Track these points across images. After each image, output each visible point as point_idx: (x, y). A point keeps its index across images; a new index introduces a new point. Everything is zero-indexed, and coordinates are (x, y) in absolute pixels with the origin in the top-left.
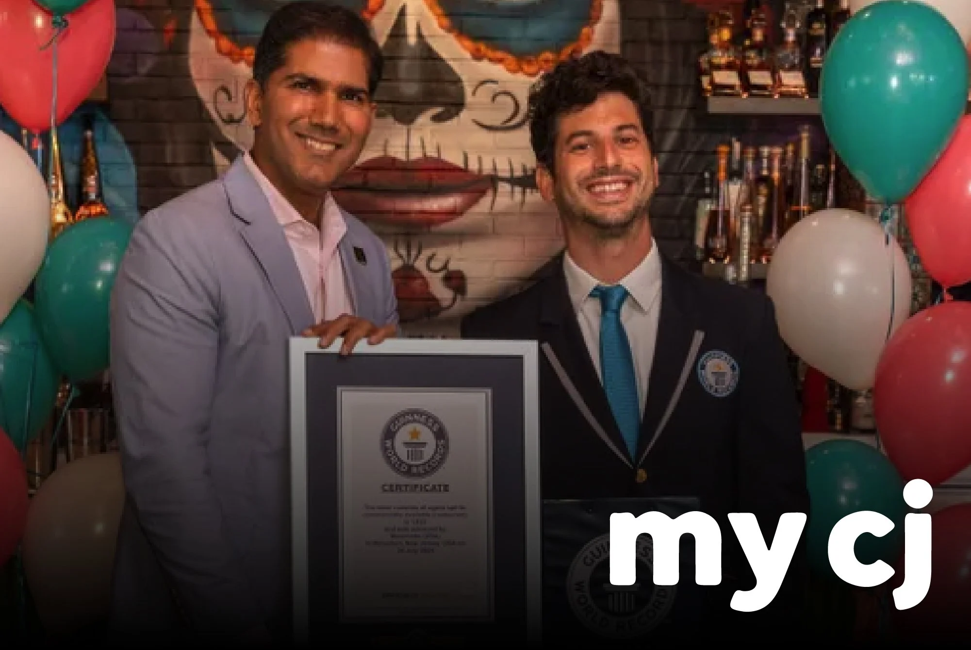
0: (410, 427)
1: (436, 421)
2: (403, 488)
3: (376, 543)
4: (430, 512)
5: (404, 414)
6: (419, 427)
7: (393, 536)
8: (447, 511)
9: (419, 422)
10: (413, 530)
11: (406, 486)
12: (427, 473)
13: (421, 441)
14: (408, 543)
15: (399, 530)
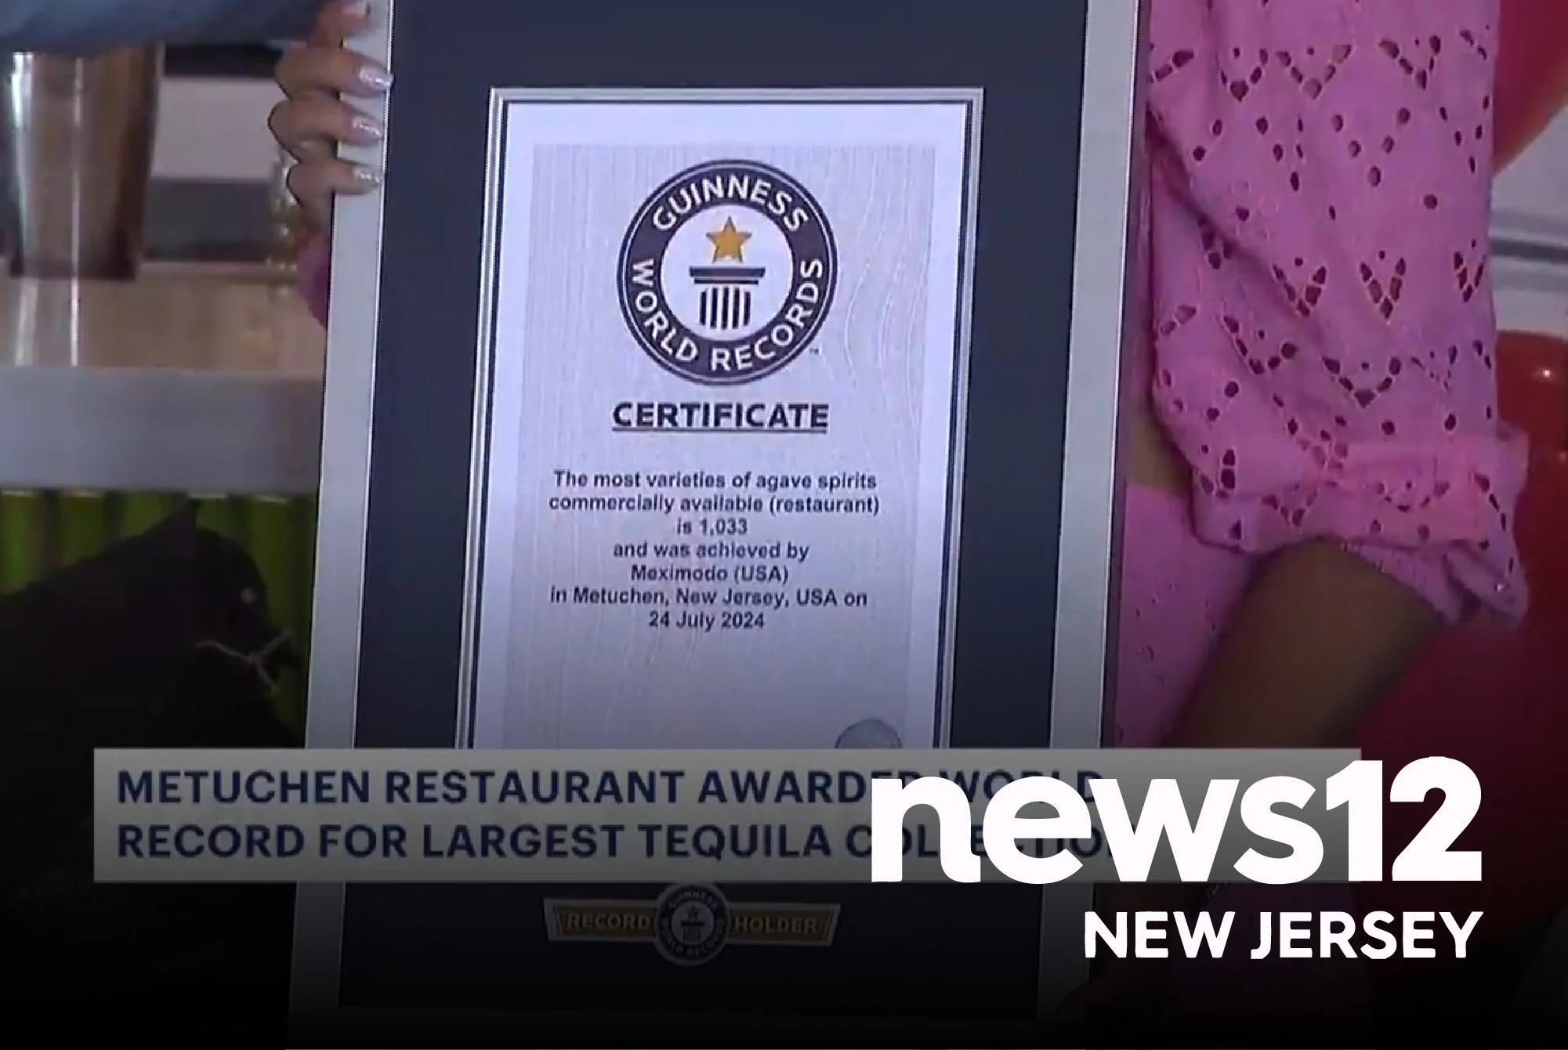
0: (714, 218)
1: (801, 198)
2: (682, 417)
3: (581, 594)
4: (764, 494)
5: (696, 176)
6: (744, 218)
7: (637, 572)
8: (815, 492)
9: (747, 202)
10: (702, 551)
11: (690, 408)
12: (759, 369)
13: (748, 262)
14: (683, 597)
15: (660, 551)
